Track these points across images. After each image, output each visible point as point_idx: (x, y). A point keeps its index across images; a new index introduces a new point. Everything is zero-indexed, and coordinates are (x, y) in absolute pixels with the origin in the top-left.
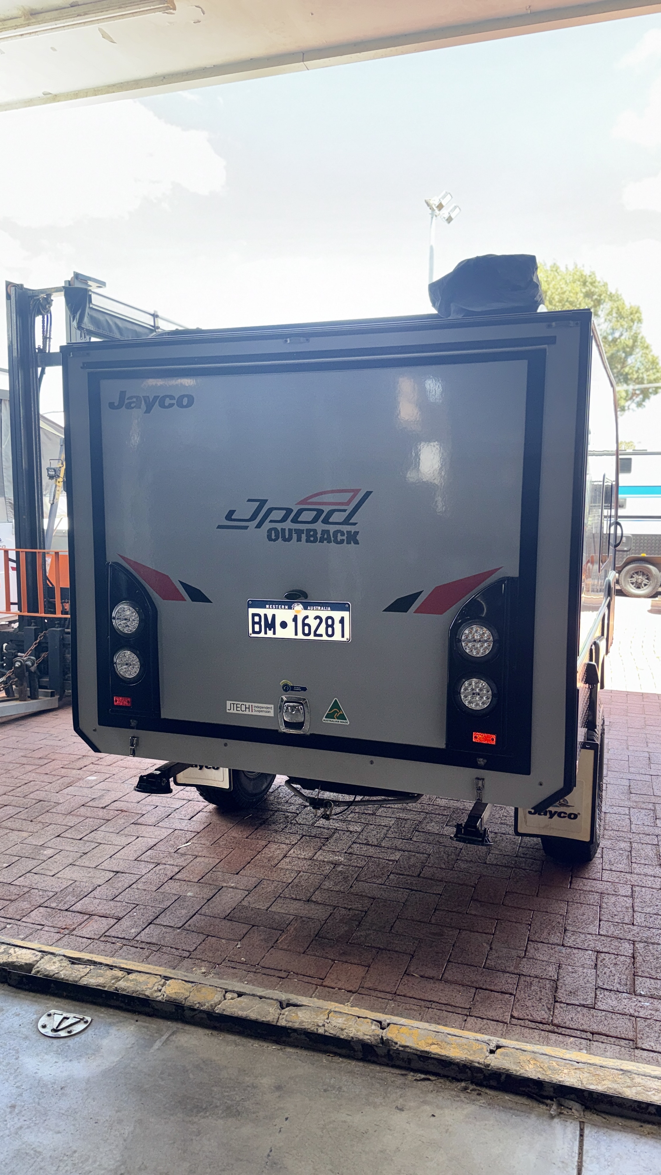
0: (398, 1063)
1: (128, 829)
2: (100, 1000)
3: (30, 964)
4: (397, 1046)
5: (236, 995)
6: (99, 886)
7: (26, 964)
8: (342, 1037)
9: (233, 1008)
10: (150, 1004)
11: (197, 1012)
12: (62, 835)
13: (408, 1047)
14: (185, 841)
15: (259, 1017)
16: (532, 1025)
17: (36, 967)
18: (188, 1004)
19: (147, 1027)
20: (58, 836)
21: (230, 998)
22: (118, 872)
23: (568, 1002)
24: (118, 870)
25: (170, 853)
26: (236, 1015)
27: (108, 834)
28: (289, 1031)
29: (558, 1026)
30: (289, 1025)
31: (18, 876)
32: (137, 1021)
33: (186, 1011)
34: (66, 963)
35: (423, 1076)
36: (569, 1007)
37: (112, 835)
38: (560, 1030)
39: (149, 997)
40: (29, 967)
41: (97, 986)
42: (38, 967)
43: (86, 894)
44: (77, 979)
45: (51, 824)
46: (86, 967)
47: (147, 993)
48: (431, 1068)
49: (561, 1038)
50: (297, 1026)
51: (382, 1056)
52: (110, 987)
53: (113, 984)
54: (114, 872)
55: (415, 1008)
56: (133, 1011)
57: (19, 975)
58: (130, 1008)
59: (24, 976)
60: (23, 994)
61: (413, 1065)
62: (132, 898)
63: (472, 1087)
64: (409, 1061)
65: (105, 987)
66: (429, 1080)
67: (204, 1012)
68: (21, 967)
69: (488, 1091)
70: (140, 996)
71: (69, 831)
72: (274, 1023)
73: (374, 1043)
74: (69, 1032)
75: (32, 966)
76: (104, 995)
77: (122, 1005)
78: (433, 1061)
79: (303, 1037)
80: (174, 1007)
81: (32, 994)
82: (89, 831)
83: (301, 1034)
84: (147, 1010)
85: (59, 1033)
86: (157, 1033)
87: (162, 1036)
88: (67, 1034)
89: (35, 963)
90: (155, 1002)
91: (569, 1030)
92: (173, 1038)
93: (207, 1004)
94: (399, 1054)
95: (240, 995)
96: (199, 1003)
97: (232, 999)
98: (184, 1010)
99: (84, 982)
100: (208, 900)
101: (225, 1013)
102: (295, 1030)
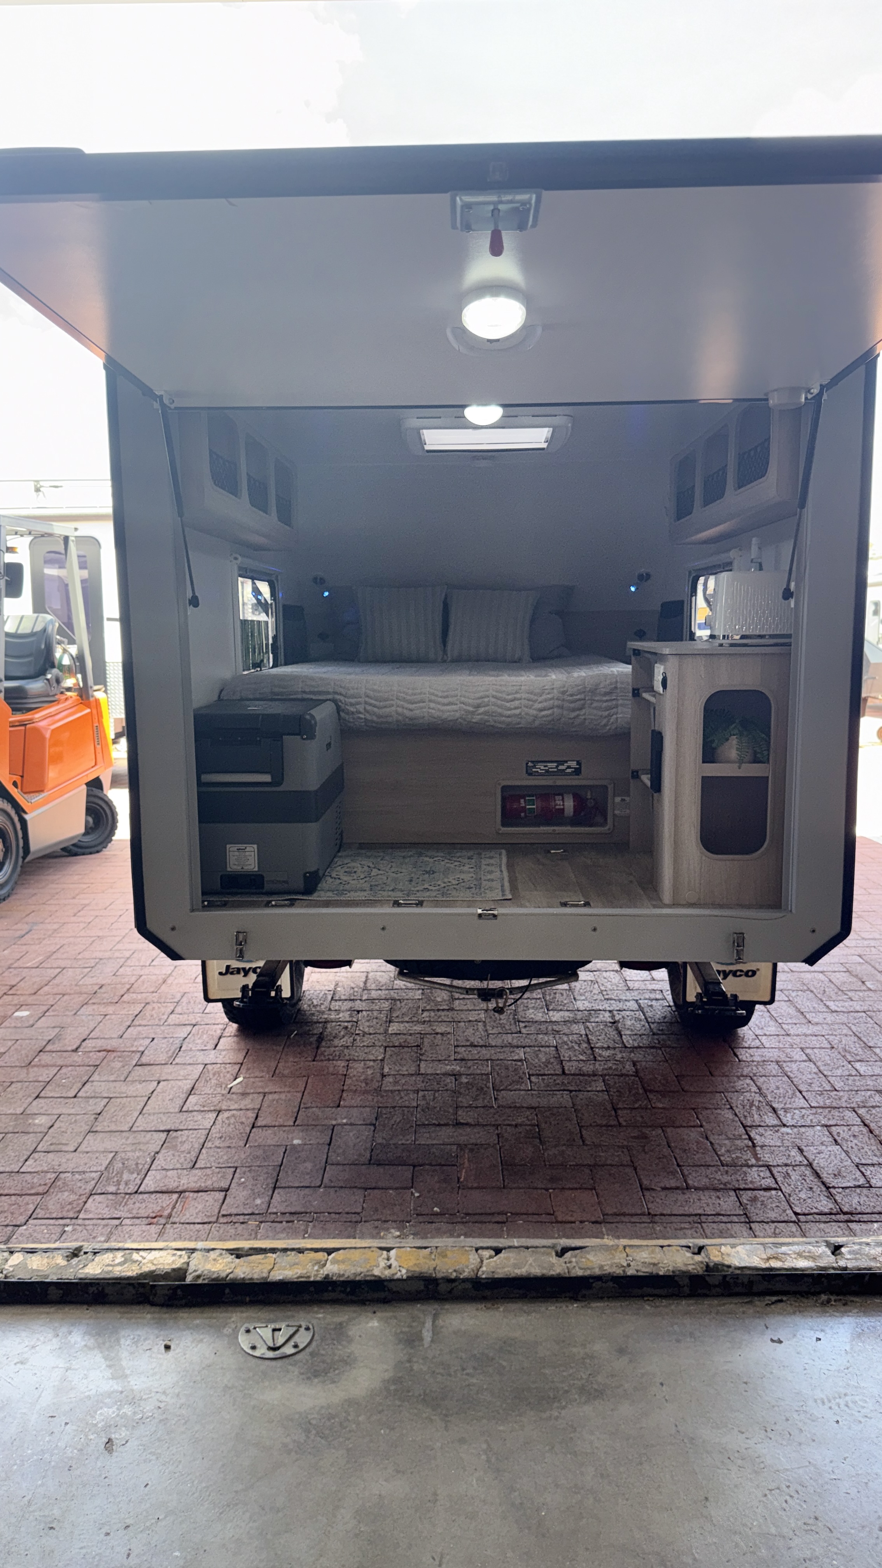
0: (737, 1290)
1: (133, 1074)
2: (307, 1297)
3: (179, 1269)
4: (731, 1270)
5: (493, 1253)
6: (157, 1153)
7: (174, 1270)
8: (661, 1273)
9: (503, 1268)
10: (385, 1286)
11: (457, 1283)
12: (42, 1095)
13: (745, 1268)
14: (232, 1078)
15: (545, 1272)
16: (823, 1218)
17: (190, 1271)
18: (440, 1275)
19: (396, 1318)
20: (37, 1097)
21: (487, 1256)
22: (169, 1131)
23: (843, 1185)
24: (168, 1128)
25: (223, 1095)
26: (513, 1275)
27: (112, 1085)
28: (591, 1281)
29: (851, 1214)
30: (587, 1273)
31: (22, 1159)
32: (374, 1312)
33: (441, 1286)
34: (230, 1258)
35: (774, 1299)
36: (847, 1191)
37: (117, 1084)
38: (857, 1218)
39: (380, 1277)
40: (180, 1273)
41: (298, 1278)
42: (195, 1271)
43: (147, 1166)
44: (265, 1275)
45: (12, 1083)
46: (266, 1257)
47: (377, 1272)
48: (778, 1287)
49: (864, 1226)
50: (597, 1272)
51: (715, 1286)
52: (316, 1275)
53: (317, 1271)
54: (163, 1131)
55: (687, 1225)
56: (362, 1302)
57: (170, 1287)
58: (354, 1298)
59: (179, 1286)
60: (183, 1314)
61: (755, 1289)
62: (221, 1161)
63: (833, 1298)
64: (751, 1283)
65: (309, 1277)
66: (781, 1301)
67: (465, 1280)
68: (166, 1276)
69: (852, 1299)
70: (368, 1278)
71: (48, 1088)
72: (567, 1275)
73: (701, 1273)
74: (296, 1346)
75: (182, 1272)
76: (312, 1289)
77: (342, 1296)
78: (781, 1278)
79: (611, 1284)
80: (422, 1283)
81: (197, 1310)
82: (80, 1085)
83: (606, 1282)
84: (382, 1295)
85: (282, 1350)
86: (414, 1321)
87: (424, 1323)
88: (293, 1351)
89: (185, 1266)
90: (393, 1283)
91: (865, 1216)
92: (440, 1322)
93: (466, 1270)
94: (737, 1278)
95: (498, 1251)
96: (455, 1271)
97: (491, 1257)
98: (438, 1285)
99: (277, 1276)
100: (329, 1144)
101: (496, 1276)
102: (599, 1278)
